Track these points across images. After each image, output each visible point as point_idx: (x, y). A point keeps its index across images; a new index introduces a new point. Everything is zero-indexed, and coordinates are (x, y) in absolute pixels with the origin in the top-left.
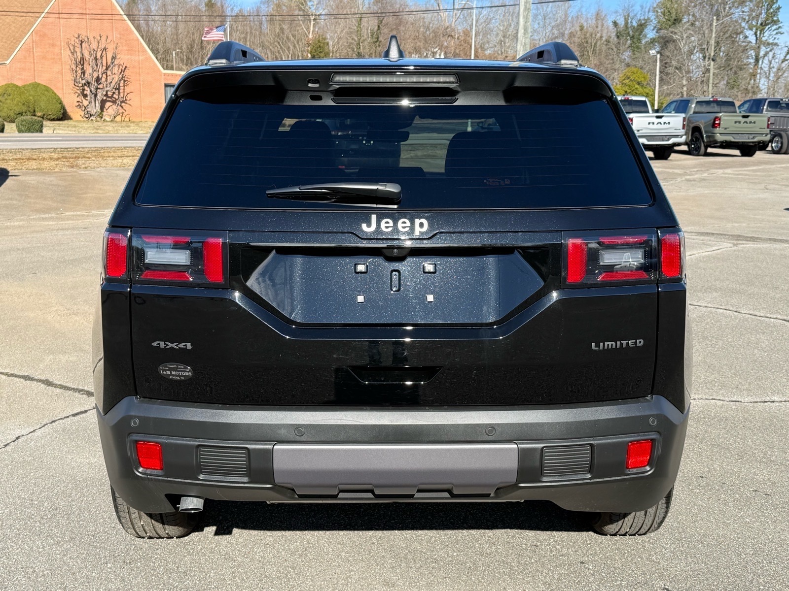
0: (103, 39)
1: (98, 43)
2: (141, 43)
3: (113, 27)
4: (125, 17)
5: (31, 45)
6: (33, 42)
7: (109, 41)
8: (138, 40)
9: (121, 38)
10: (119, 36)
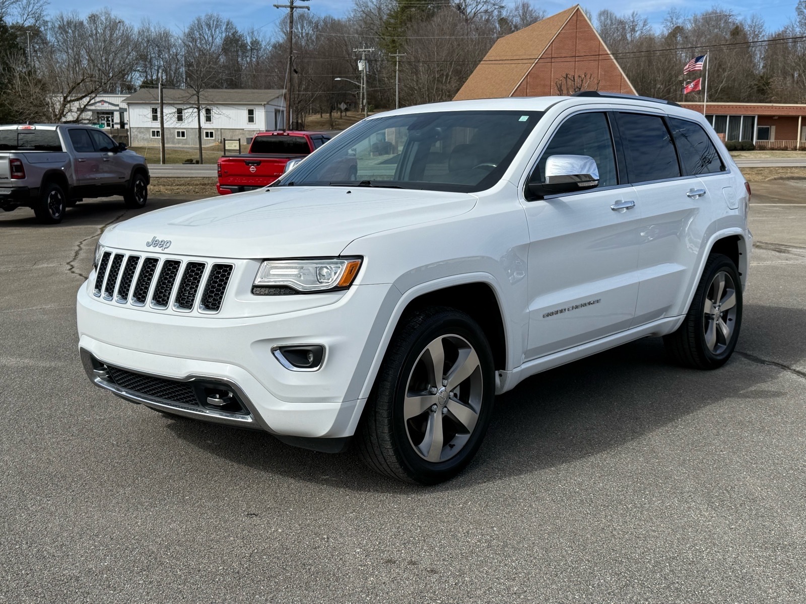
0: (588, 76)
1: (582, 81)
2: (624, 78)
3: (599, 65)
4: (611, 55)
5: (525, 86)
6: (527, 84)
7: (592, 79)
8: (622, 75)
9: (605, 75)
10: (603, 73)
